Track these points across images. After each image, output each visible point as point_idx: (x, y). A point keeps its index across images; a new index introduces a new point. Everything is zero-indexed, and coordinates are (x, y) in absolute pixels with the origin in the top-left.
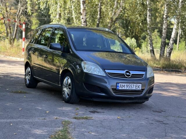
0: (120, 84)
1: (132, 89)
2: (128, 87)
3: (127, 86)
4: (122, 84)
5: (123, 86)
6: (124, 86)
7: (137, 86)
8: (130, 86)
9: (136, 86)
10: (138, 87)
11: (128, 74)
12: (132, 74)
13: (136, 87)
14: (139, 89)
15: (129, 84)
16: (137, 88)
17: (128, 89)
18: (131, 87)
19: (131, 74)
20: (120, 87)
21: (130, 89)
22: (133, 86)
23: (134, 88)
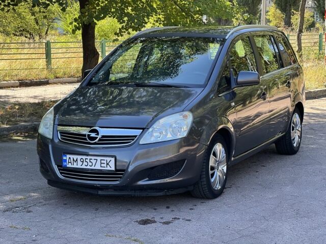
0: (68, 156)
1: (93, 167)
2: (85, 163)
3: (82, 160)
4: (72, 156)
5: (74, 160)
6: (77, 160)
7: (105, 162)
8: (88, 161)
9: (102, 162)
10: (107, 164)
11: (93, 135)
12: (103, 136)
13: (102, 165)
14: (108, 168)
15: (87, 157)
16: (105, 165)
17: (84, 167)
18: (90, 164)
19: (99, 137)
20: (69, 162)
21: (88, 167)
22: (94, 162)
23: (98, 167)
